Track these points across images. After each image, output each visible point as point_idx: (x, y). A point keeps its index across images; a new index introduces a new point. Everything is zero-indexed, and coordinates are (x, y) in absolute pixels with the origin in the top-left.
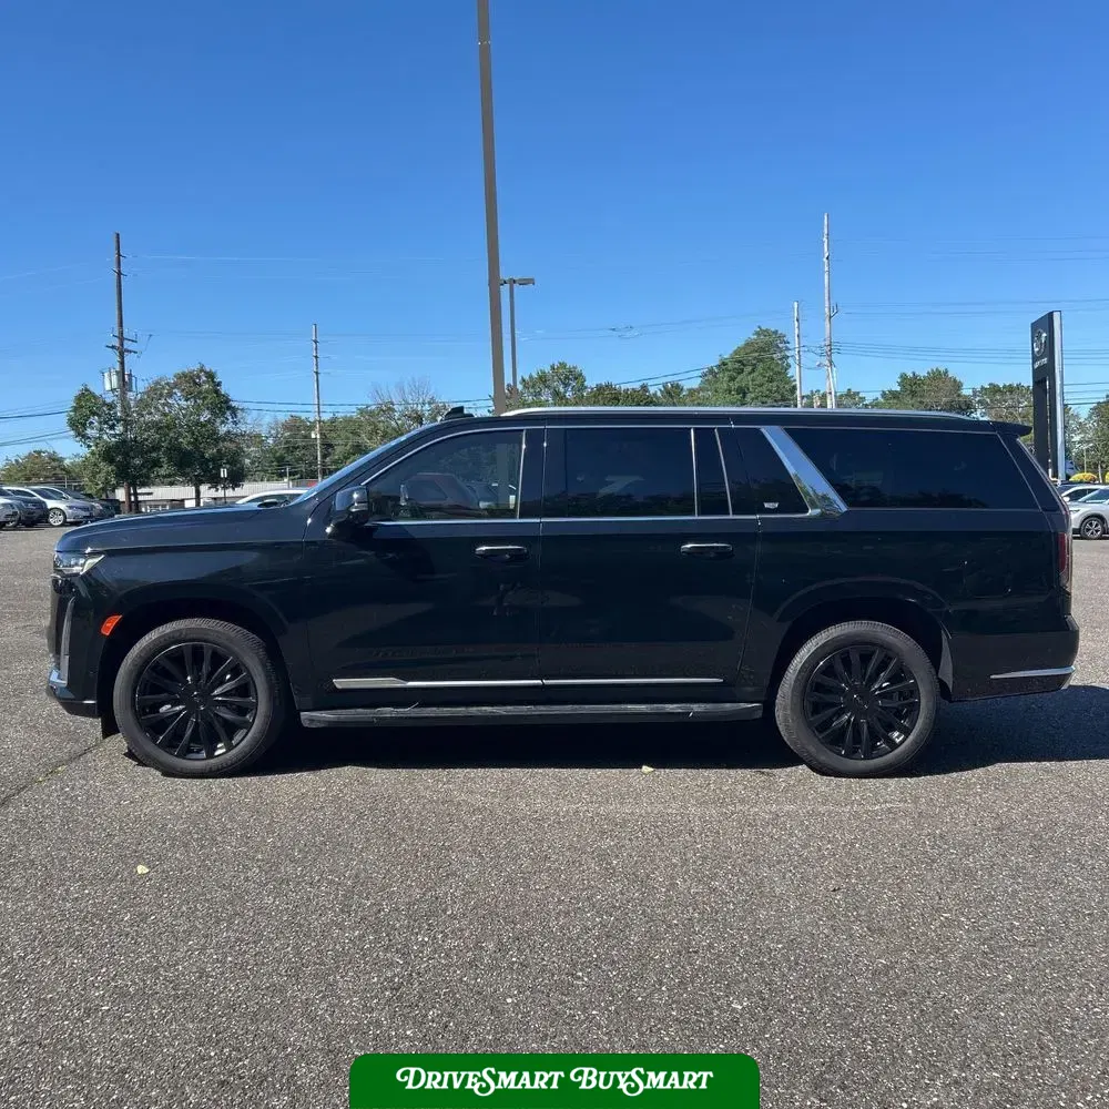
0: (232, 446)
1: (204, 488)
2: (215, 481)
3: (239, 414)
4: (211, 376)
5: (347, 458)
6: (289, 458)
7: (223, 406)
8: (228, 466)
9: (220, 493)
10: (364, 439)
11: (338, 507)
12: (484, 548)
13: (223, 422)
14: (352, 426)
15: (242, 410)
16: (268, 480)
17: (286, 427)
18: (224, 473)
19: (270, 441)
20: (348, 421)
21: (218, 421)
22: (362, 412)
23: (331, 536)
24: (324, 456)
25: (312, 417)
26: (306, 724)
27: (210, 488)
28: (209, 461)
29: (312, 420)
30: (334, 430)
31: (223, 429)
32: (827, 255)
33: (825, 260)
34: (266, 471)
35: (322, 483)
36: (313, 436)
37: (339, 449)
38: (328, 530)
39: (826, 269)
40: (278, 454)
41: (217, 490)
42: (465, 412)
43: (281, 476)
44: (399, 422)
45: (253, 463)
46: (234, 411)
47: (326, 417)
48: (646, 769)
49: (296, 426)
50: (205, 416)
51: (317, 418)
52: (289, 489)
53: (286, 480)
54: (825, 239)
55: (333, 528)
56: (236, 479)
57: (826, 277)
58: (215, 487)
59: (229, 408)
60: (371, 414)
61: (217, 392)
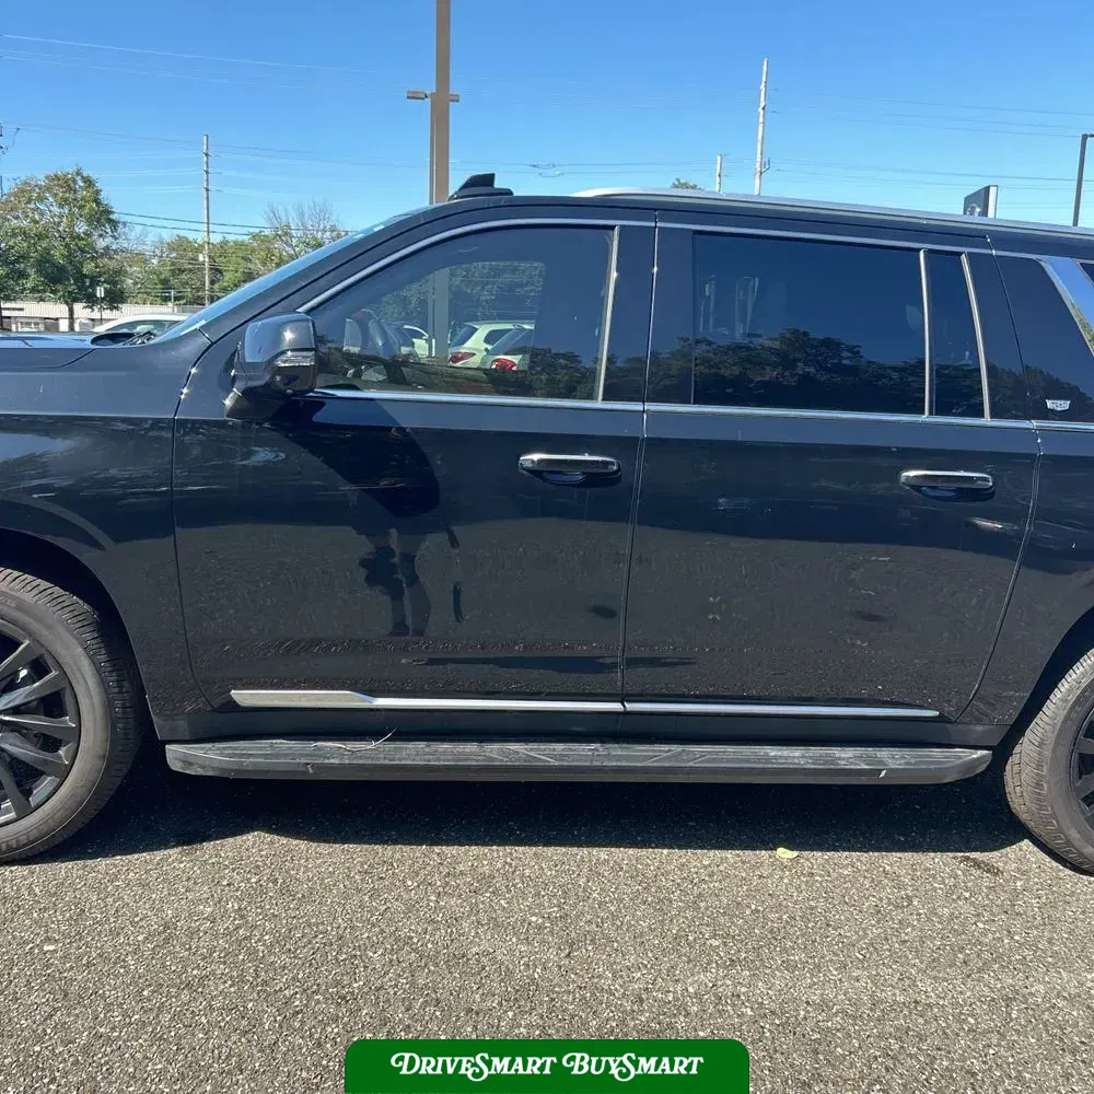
0: (112, 265)
1: (78, 307)
2: (91, 301)
3: (120, 228)
4: (89, 182)
5: (236, 286)
6: (173, 282)
7: (103, 217)
8: (105, 285)
9: (96, 315)
10: (256, 265)
11: (250, 357)
12: (536, 457)
13: (101, 236)
14: (244, 251)
15: (124, 224)
16: (151, 304)
17: (171, 247)
18: (100, 292)
19: (155, 261)
20: (239, 245)
21: (96, 234)
22: (254, 237)
23: (233, 412)
24: (212, 282)
25: (200, 238)
26: (175, 765)
27: (85, 307)
28: (86, 276)
29: (200, 241)
30: (223, 254)
31: (101, 244)
32: (762, 104)
33: (760, 110)
34: (148, 294)
35: (210, 310)
36: (201, 258)
37: (228, 276)
38: (228, 402)
39: (761, 120)
40: (163, 277)
41: (93, 310)
42: (498, 184)
43: (166, 300)
44: (297, 249)
45: (136, 283)
46: (114, 224)
47: (216, 239)
48: (783, 853)
49: (181, 245)
50: (81, 228)
51: (206, 239)
52: (173, 313)
53: (170, 304)
54: (762, 87)
55: (238, 400)
56: (115, 299)
57: (761, 128)
58: (91, 307)
59: (110, 221)
60: (266, 240)
61: (97, 201)
